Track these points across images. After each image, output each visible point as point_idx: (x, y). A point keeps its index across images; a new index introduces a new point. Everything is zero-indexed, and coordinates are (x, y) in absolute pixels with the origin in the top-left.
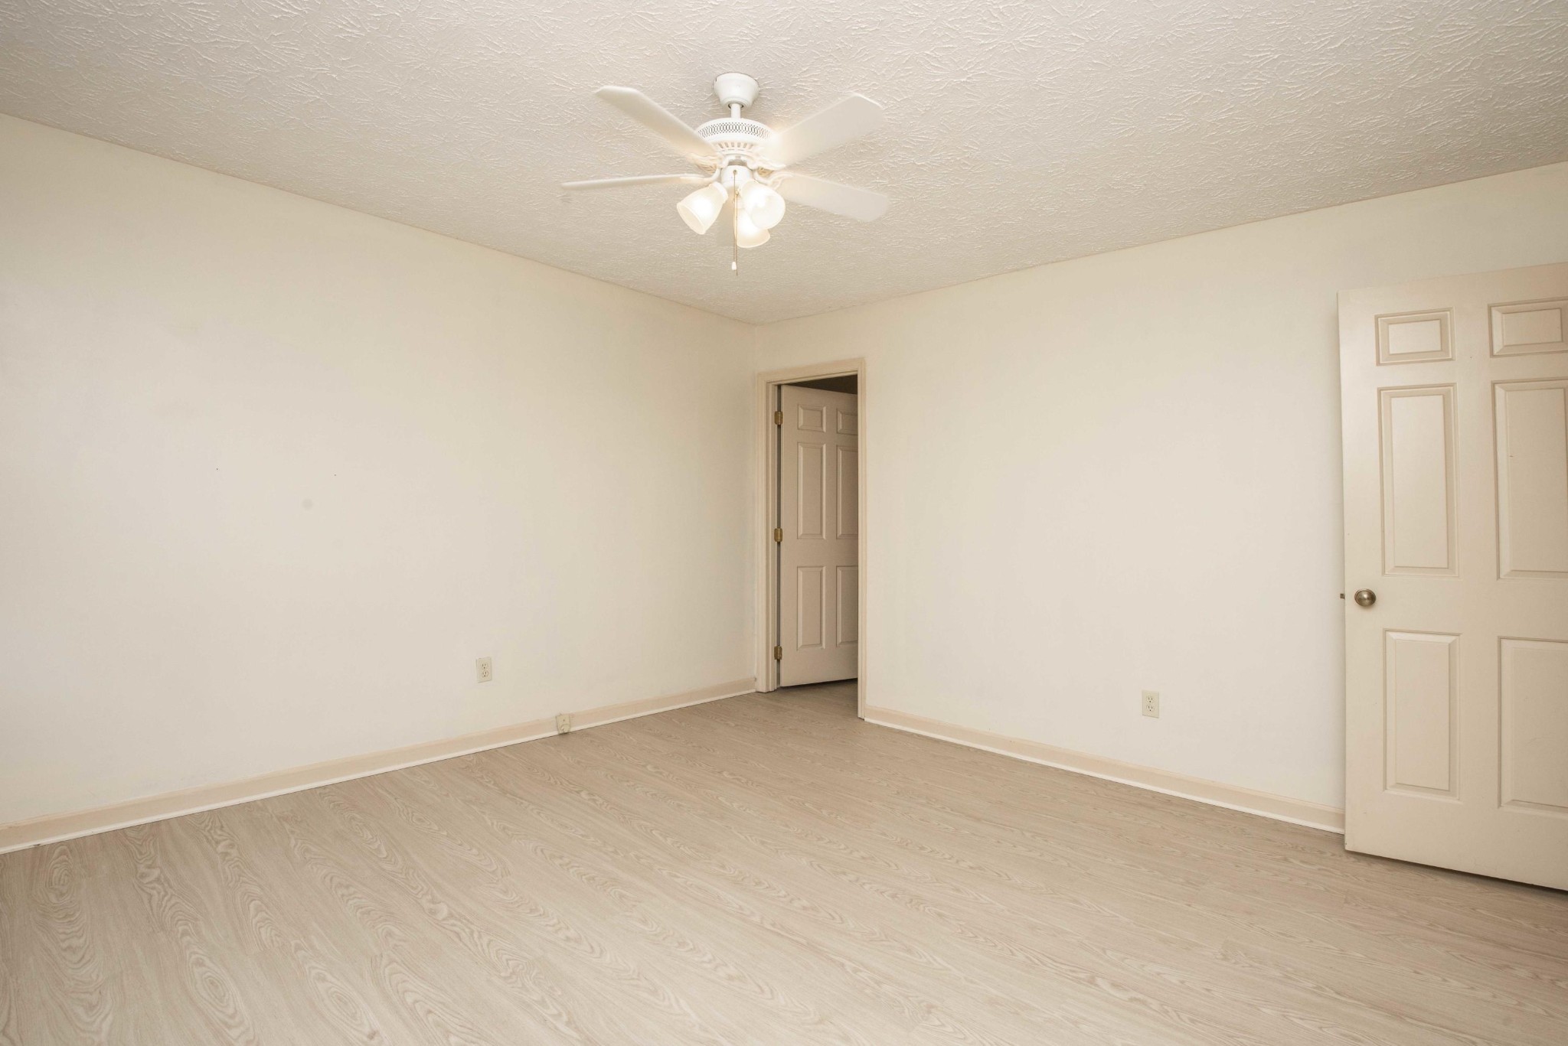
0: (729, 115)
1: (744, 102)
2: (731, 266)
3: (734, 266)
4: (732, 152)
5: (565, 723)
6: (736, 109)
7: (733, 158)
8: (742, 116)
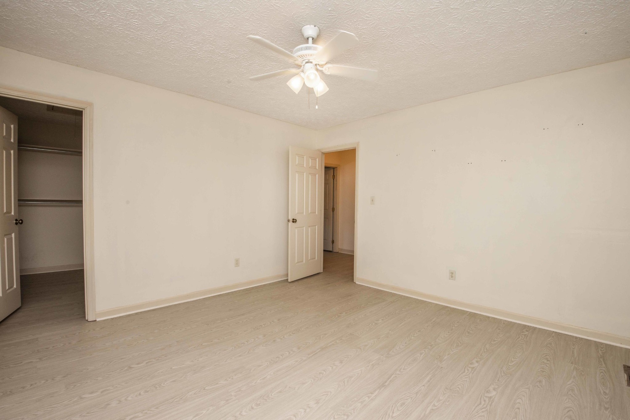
0: (307, 43)
1: (314, 37)
2: (316, 107)
3: (317, 107)
4: (307, 58)
6: (310, 40)
7: (307, 61)
8: (313, 44)
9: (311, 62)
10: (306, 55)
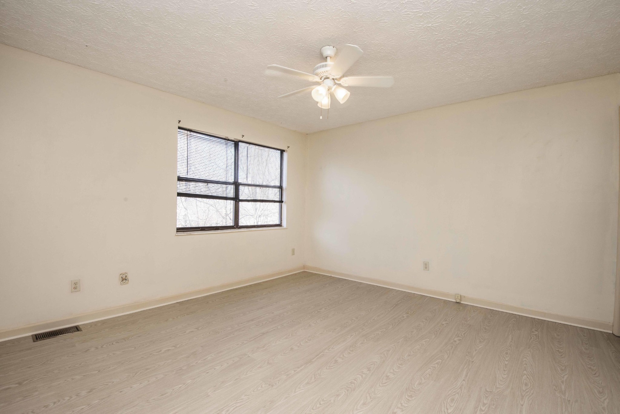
3: (321, 118)
5: (458, 298)
7: (325, 77)
9: (328, 78)
10: (325, 72)
